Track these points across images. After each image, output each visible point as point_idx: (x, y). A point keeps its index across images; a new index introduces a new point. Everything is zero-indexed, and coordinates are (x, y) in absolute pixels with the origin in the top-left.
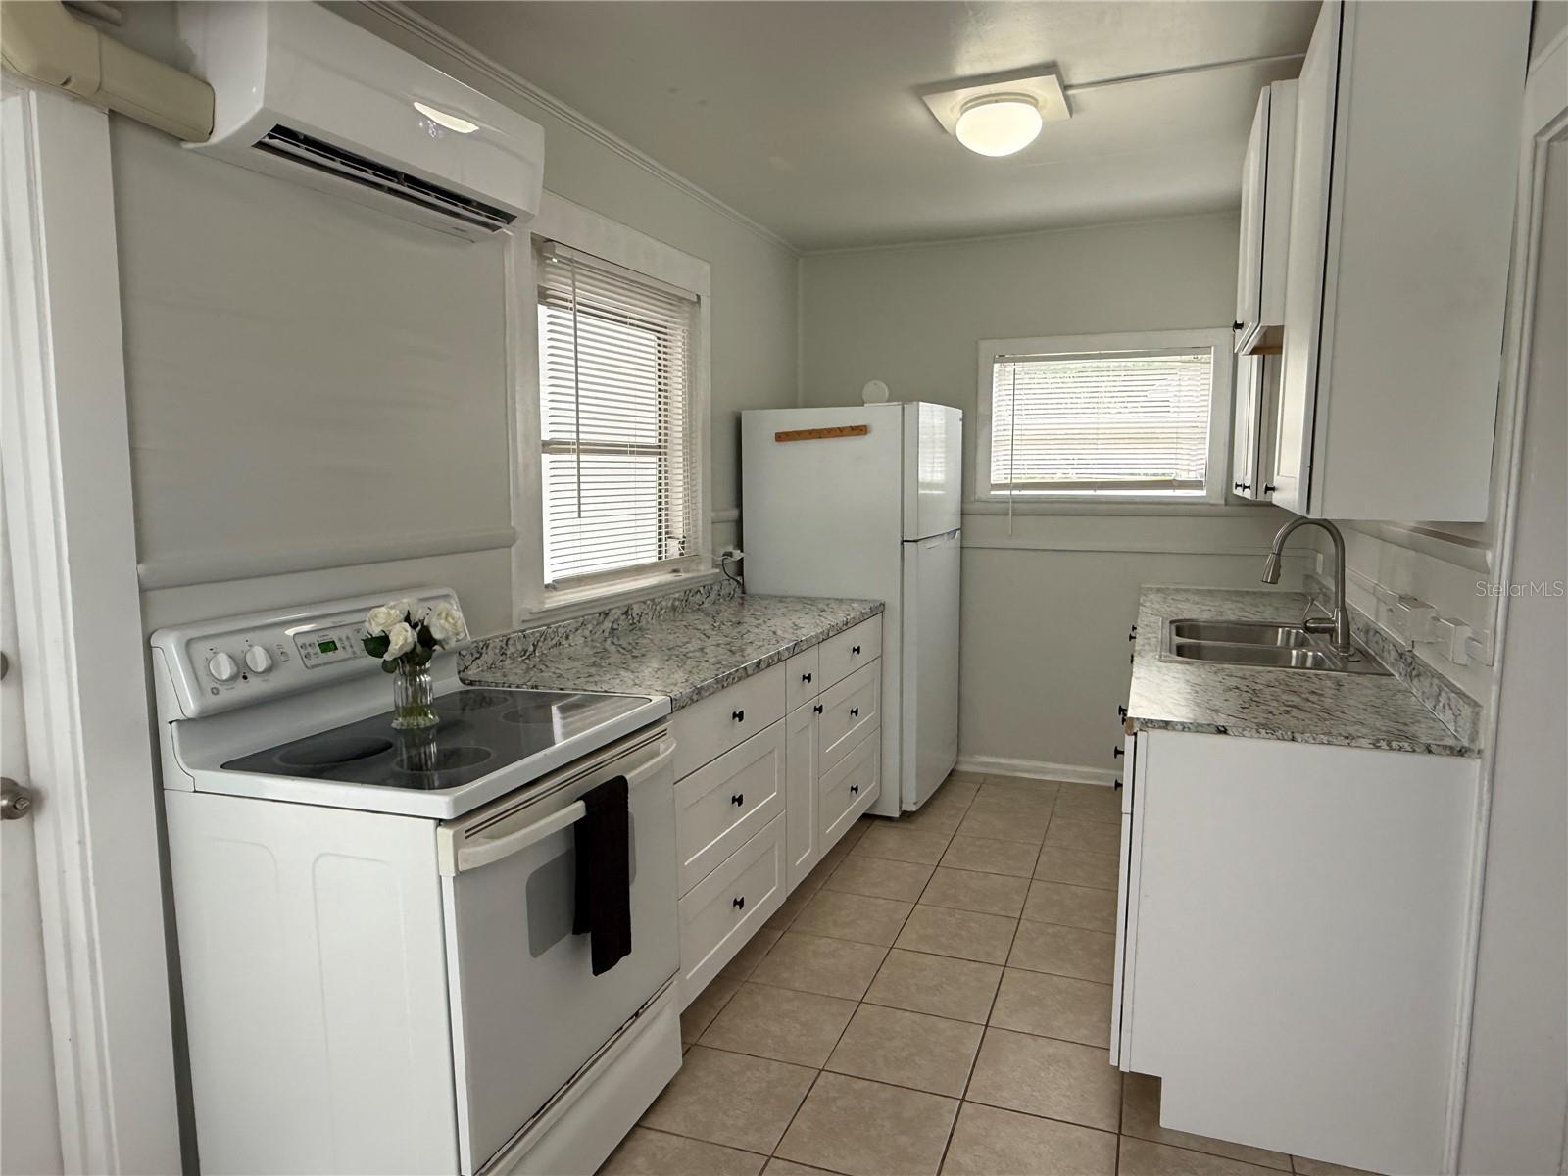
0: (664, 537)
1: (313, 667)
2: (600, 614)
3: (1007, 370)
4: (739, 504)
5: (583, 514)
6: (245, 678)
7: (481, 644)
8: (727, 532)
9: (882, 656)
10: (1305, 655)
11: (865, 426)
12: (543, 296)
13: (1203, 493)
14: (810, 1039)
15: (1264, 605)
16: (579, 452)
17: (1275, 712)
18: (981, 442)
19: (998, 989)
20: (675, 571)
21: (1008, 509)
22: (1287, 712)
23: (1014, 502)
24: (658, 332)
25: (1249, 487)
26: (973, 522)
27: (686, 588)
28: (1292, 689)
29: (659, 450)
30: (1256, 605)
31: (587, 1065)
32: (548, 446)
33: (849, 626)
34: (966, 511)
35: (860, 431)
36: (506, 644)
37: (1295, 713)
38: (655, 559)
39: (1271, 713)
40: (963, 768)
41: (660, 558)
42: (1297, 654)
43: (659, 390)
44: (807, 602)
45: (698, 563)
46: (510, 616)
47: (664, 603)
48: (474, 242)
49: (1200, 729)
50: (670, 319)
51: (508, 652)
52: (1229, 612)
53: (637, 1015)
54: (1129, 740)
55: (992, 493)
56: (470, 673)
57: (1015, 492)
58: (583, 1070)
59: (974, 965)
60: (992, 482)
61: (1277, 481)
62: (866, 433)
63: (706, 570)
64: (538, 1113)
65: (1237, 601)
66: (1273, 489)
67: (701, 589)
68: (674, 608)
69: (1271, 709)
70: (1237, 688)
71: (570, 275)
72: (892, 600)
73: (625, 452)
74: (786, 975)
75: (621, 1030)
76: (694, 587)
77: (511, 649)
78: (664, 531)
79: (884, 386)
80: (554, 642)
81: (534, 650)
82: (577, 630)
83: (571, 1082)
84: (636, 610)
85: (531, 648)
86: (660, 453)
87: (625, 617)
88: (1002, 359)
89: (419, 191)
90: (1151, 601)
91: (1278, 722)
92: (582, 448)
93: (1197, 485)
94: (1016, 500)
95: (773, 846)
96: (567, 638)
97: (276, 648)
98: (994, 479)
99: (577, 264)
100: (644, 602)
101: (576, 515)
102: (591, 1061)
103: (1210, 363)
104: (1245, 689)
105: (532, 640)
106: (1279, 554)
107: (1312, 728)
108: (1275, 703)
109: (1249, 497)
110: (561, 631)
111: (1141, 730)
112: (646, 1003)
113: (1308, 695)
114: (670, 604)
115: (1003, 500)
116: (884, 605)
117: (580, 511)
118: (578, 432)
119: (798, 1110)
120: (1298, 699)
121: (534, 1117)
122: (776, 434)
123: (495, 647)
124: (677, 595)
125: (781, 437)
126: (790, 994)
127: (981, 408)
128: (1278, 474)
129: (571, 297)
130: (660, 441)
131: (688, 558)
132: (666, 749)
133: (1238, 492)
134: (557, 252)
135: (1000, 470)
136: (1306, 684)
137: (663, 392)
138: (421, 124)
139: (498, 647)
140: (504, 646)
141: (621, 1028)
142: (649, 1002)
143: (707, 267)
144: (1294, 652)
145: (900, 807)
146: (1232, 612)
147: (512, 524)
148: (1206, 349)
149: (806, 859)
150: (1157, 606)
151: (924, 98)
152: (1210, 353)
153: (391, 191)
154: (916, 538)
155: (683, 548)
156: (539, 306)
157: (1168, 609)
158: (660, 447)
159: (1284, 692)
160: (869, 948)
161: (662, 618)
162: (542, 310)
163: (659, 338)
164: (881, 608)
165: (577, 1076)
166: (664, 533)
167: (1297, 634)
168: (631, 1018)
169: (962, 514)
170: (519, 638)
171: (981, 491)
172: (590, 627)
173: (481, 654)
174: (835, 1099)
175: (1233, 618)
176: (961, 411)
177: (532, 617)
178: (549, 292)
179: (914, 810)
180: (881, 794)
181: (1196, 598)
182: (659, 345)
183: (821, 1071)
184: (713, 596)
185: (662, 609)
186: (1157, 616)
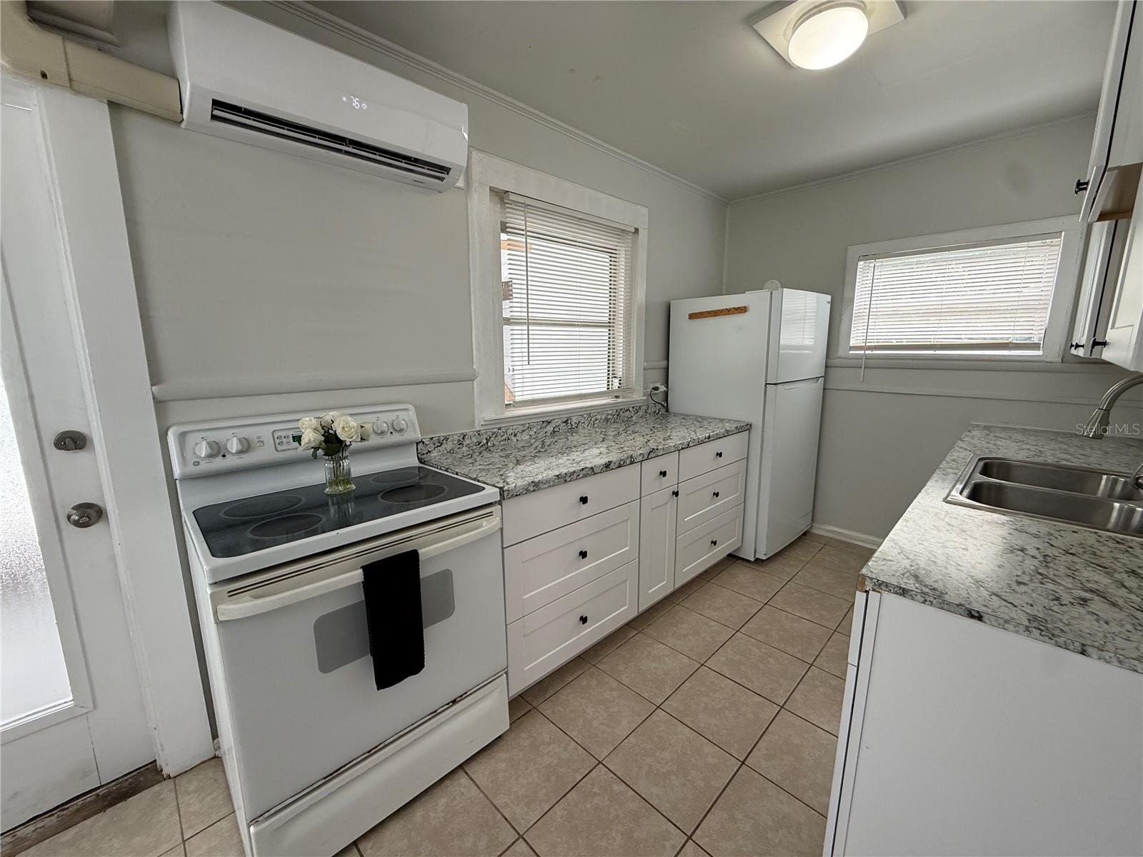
0: (611, 376)
1: (282, 451)
2: (543, 422)
3: (871, 265)
4: (668, 359)
5: (531, 363)
6: (224, 456)
7: (442, 438)
8: (658, 375)
9: (747, 458)
10: (1132, 511)
11: (745, 307)
12: (504, 228)
13: (1040, 353)
14: (608, 730)
15: (1092, 449)
16: (529, 324)
17: (1066, 598)
18: (845, 318)
19: (767, 728)
20: (617, 397)
21: (862, 363)
22: (1084, 602)
23: (866, 359)
24: (611, 253)
25: (1083, 346)
26: (832, 371)
27: (617, 408)
28: (1101, 561)
29: (610, 325)
30: (1082, 448)
31: (392, 739)
32: (508, 321)
33: (712, 439)
34: (828, 365)
35: (742, 310)
36: (463, 438)
37: (1097, 605)
38: (606, 389)
39: (1057, 599)
40: (815, 531)
41: (608, 388)
42: (1121, 509)
43: (610, 288)
44: (700, 420)
45: (633, 394)
46: (474, 421)
47: (599, 417)
48: (440, 192)
49: (946, 607)
50: (617, 244)
51: (465, 443)
52: (1048, 453)
53: (454, 702)
54: (860, 597)
55: (850, 352)
56: (433, 454)
57: (867, 352)
58: (387, 743)
59: (757, 698)
60: (851, 345)
61: (1111, 335)
62: (745, 312)
63: (638, 396)
64: (331, 774)
65: (1062, 442)
66: (1104, 344)
67: (631, 409)
68: (607, 420)
69: (1060, 590)
70: (1022, 550)
71: (523, 213)
72: (757, 422)
73: (575, 325)
74: (621, 668)
75: (435, 713)
76: (626, 407)
77: (467, 441)
78: (611, 373)
79: (777, 282)
80: (504, 438)
81: (487, 443)
82: (523, 431)
83: (371, 752)
84: (574, 420)
85: (485, 441)
86: (610, 326)
87: (565, 424)
88: (865, 257)
89: (365, 151)
90: (973, 437)
91: (1065, 618)
92: (529, 322)
93: (1035, 346)
94: (868, 358)
95: (626, 580)
96: (515, 435)
97: (255, 438)
98: (853, 343)
99: (528, 206)
100: (582, 416)
101: (527, 363)
102: (398, 735)
103: (1059, 245)
104: (1035, 552)
105: (485, 436)
106: (1108, 410)
107: (1119, 642)
108: (1068, 582)
109: (1082, 356)
110: (510, 431)
111: (874, 590)
112: (466, 693)
113: (1125, 576)
114: (604, 417)
115: (859, 358)
116: (751, 425)
117: (529, 361)
118: (528, 312)
119: (564, 796)
120: (1106, 581)
121: (325, 778)
122: (690, 314)
123: (454, 440)
124: (610, 412)
125: (693, 316)
126: (615, 684)
127: (847, 294)
128: (1112, 327)
129: (524, 228)
130: (610, 319)
131: (625, 389)
132: (486, 526)
133: (1073, 351)
134: (510, 198)
135: (858, 336)
136: (1124, 558)
137: (613, 290)
138: (344, 99)
139: (457, 440)
140: (461, 440)
141: (436, 711)
142: (468, 693)
143: (645, 210)
144: (1117, 505)
145: (755, 555)
146: (1052, 454)
147: (475, 367)
148: (1057, 234)
149: (658, 590)
150: (976, 442)
151: (754, 26)
152: (1060, 237)
153: (347, 153)
154: (775, 382)
155: (620, 384)
156: (502, 234)
157: (985, 445)
158: (609, 323)
159: (1088, 564)
160: (686, 660)
161: (596, 425)
162: (504, 236)
163: (611, 257)
164: (748, 427)
165: (378, 748)
166: (611, 375)
167: (1125, 483)
168: (448, 704)
169: (826, 367)
170: (475, 435)
171: (842, 352)
172: (535, 430)
173: (442, 444)
174: (596, 794)
175: (1050, 460)
176: (830, 297)
177: (486, 423)
178: (508, 225)
179: (764, 558)
180: (741, 546)
181: (1019, 437)
182: (611, 261)
183: (600, 763)
184: (641, 413)
185: (596, 420)
186: (970, 451)
